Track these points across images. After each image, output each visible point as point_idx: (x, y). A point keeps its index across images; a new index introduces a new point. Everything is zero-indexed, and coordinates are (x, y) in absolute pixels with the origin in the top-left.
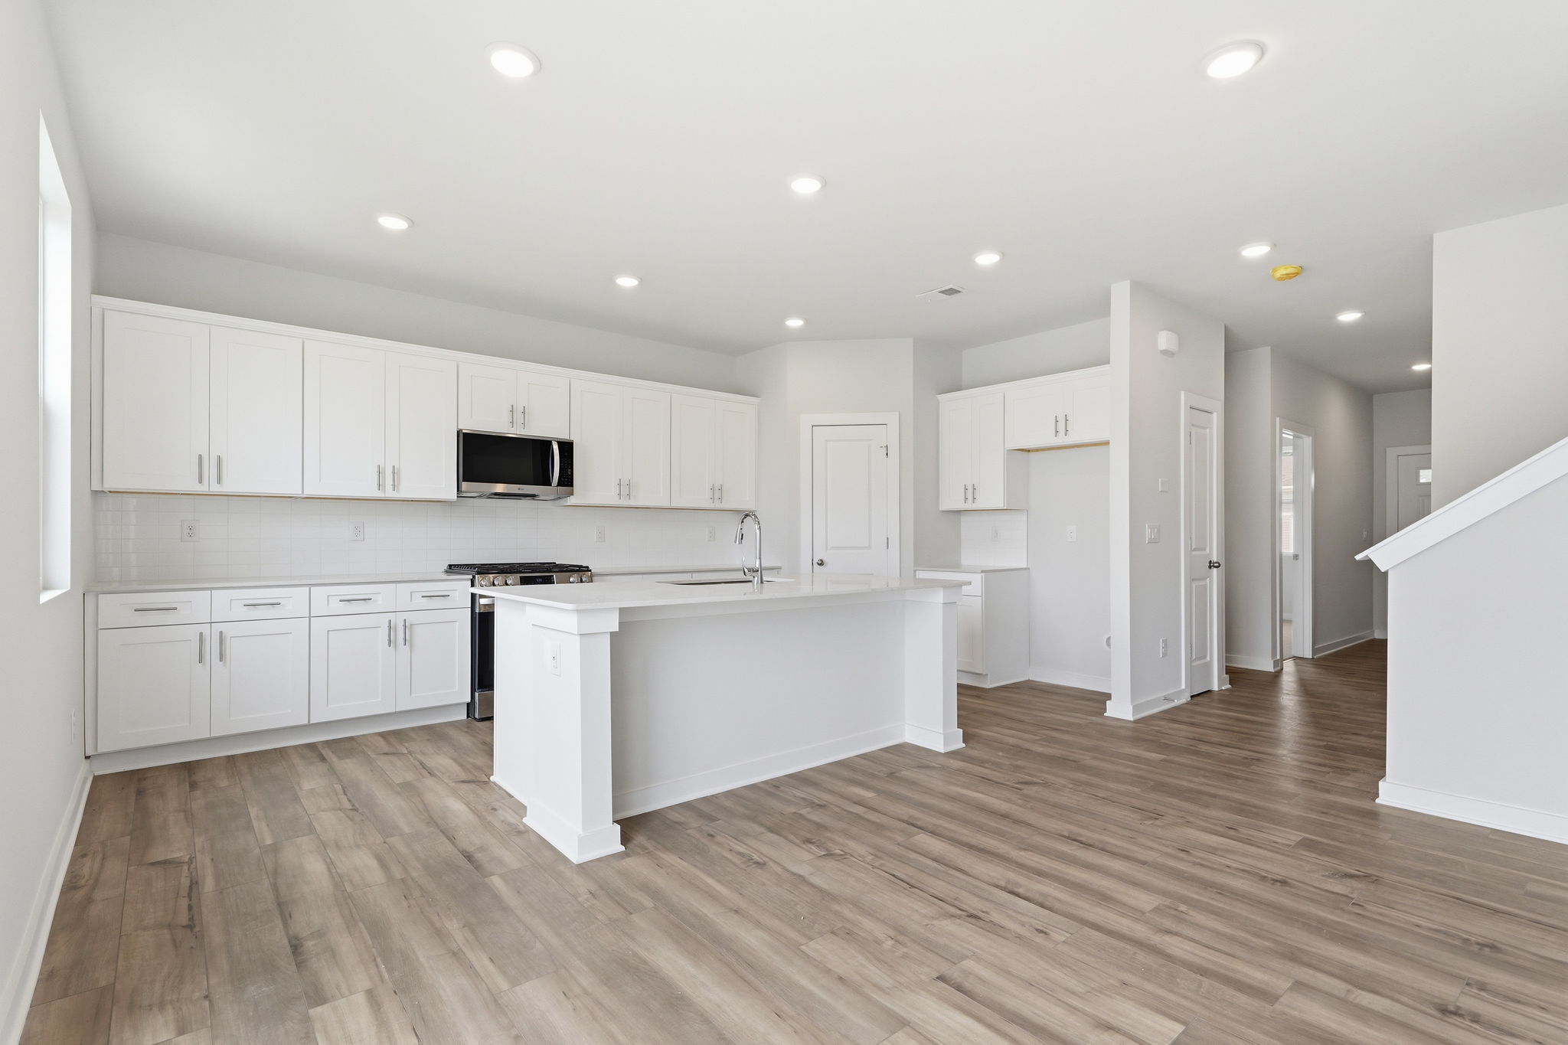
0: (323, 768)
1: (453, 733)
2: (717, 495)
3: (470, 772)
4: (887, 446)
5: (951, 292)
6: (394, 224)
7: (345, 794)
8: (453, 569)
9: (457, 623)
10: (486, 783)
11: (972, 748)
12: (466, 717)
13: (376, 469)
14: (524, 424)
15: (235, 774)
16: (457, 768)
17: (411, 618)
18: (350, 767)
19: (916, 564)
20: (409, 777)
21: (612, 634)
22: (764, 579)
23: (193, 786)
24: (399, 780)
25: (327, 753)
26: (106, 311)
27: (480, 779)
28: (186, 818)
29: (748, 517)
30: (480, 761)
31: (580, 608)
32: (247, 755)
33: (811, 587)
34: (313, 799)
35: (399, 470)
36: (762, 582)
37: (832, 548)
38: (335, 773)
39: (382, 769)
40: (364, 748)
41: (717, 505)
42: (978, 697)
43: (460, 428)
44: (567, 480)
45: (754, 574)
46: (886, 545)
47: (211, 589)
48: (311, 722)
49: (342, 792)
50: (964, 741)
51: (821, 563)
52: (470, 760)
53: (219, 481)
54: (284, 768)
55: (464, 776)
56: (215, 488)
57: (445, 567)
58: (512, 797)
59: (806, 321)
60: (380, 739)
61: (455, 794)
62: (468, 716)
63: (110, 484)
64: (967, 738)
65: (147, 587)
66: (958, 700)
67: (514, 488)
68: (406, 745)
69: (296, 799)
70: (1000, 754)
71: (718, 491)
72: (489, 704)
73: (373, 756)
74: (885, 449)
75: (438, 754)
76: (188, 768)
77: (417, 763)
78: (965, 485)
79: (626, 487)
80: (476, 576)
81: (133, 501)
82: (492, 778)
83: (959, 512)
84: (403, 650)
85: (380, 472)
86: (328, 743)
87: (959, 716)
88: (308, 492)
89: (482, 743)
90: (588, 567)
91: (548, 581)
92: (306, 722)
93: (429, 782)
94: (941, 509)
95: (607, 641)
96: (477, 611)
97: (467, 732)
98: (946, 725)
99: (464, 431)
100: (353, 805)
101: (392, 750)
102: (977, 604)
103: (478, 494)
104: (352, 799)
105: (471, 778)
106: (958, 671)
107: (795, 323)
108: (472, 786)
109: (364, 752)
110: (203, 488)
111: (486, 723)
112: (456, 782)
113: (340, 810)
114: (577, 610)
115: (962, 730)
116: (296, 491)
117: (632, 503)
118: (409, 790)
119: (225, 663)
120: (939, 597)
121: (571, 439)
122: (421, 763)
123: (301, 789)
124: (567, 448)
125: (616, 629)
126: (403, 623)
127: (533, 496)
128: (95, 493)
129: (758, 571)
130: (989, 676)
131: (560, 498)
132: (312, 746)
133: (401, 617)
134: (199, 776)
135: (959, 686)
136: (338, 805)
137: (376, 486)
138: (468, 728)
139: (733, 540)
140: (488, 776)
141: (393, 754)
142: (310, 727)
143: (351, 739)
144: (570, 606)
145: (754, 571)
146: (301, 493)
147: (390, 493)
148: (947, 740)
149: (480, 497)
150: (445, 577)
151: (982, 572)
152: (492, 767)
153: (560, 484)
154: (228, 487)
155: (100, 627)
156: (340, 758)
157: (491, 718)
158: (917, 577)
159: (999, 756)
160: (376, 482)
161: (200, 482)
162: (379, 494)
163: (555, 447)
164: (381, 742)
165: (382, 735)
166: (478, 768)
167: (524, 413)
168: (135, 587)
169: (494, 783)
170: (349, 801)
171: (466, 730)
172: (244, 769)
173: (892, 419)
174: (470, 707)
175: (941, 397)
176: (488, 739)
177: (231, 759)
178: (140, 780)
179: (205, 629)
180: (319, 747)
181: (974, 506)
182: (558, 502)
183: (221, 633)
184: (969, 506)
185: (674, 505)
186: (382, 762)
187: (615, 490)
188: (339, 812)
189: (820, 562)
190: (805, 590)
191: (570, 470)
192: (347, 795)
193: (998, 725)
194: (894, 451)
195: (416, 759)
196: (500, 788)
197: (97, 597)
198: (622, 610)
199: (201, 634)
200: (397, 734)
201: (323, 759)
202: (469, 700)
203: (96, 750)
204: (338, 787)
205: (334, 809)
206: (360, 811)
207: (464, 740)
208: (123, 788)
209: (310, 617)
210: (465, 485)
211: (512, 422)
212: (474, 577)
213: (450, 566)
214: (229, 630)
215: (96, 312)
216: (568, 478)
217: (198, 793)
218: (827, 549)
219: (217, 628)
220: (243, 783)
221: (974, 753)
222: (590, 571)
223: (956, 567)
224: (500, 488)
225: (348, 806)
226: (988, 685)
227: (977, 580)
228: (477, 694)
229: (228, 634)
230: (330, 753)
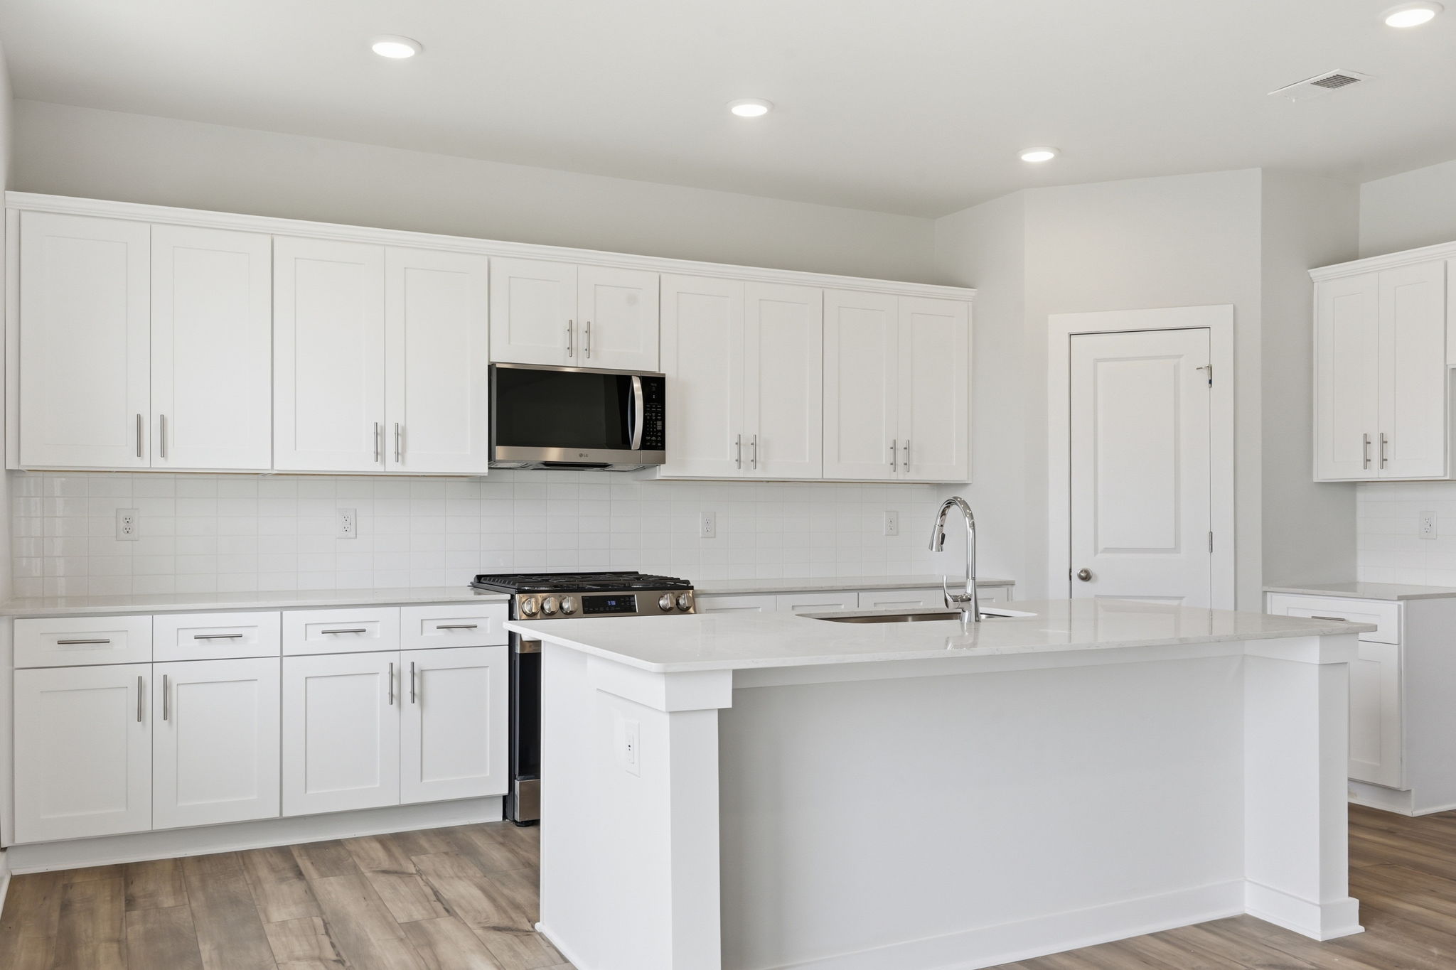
0: (298, 887)
1: (481, 842)
2: (901, 459)
3: (505, 912)
4: (1210, 368)
5: (1338, 81)
6: (394, 51)
7: (327, 933)
8: (482, 581)
9: (488, 669)
10: (528, 933)
11: (1378, 935)
12: (500, 818)
13: (373, 430)
14: (588, 350)
15: (184, 888)
16: (484, 904)
17: (422, 660)
18: (335, 890)
19: (1264, 584)
20: (418, 914)
21: (722, 712)
22: (981, 610)
23: (130, 902)
24: (402, 918)
25: (304, 864)
26: (24, 215)
27: (520, 927)
28: (120, 953)
29: (954, 507)
30: (522, 896)
31: (671, 670)
32: (199, 859)
33: (1067, 632)
34: (284, 939)
35: (404, 429)
36: (977, 619)
37: (1107, 550)
38: (316, 900)
39: (380, 898)
40: (357, 860)
41: (901, 475)
42: (1390, 833)
43: (493, 360)
44: (655, 439)
45: (964, 605)
46: (1208, 546)
47: (153, 613)
48: (285, 814)
49: (323, 931)
50: (1362, 921)
51: (1086, 577)
52: (506, 891)
53: (163, 454)
54: (247, 884)
55: (496, 919)
56: (159, 464)
57: (472, 579)
58: (566, 961)
59: (1059, 150)
60: (377, 846)
61: (482, 945)
62: (505, 817)
63: (28, 461)
64: (1366, 915)
65: (73, 610)
66: (1350, 836)
67: (573, 455)
68: (413, 858)
69: (262, 937)
70: (1435, 951)
71: (902, 452)
72: (533, 798)
73: (368, 874)
74: (1206, 372)
75: (460, 878)
76: (124, 874)
77: (428, 890)
78: (1365, 435)
79: (750, 448)
80: (517, 596)
81: (58, 481)
82: (537, 926)
83: (1353, 485)
84: (411, 709)
85: (379, 434)
86: (306, 848)
87: (1351, 869)
88: (281, 466)
89: (523, 864)
90: (687, 582)
91: (625, 607)
92: (277, 815)
93: (446, 924)
94: (1315, 480)
95: (711, 725)
96: (518, 651)
97: (501, 844)
98: (1326, 887)
99: (498, 366)
100: (338, 955)
101: (395, 867)
102: (1391, 657)
103: (520, 465)
104: (337, 944)
105: (506, 922)
106: (1350, 780)
107: (1037, 157)
108: (508, 937)
109: (355, 867)
110: (142, 464)
111: (530, 830)
112: (484, 928)
113: (320, 959)
114: (665, 673)
115: (1357, 901)
116: (263, 465)
117: (758, 474)
118: (415, 934)
119: (171, 722)
120: (1311, 652)
121: (662, 372)
122: (436, 893)
123: (269, 922)
124: (655, 386)
125: (728, 704)
126: (409, 669)
127: (603, 466)
128: (10, 473)
129: (970, 600)
130: (1413, 792)
131: (644, 468)
132: (284, 852)
133: (407, 658)
134: (137, 889)
135: (1353, 809)
136: (317, 953)
137: (373, 456)
138: (504, 836)
139: (928, 543)
140: (534, 919)
141: (395, 872)
142: (282, 822)
143: (338, 843)
144: (654, 667)
145: (963, 600)
146: (269, 467)
147: (392, 466)
148: (1327, 914)
149: (523, 467)
150: (471, 595)
151: (1400, 598)
152: (537, 907)
153: (645, 445)
154: (175, 461)
155: (16, 666)
156: (322, 875)
157: (535, 823)
158: (1269, 612)
159: (1433, 955)
160: (373, 449)
161: (139, 454)
162: (378, 468)
163: (637, 385)
164: (378, 852)
165: (381, 839)
166: (517, 907)
167: (588, 332)
168: (61, 609)
169: (540, 934)
170: (333, 945)
171: (501, 840)
172: (195, 881)
173: (1221, 317)
174: (507, 801)
175: (1315, 273)
176: (532, 857)
177: (178, 863)
178: (65, 887)
179: (145, 671)
180: (295, 854)
181: (1384, 475)
182: (644, 474)
183: (165, 677)
184: (1373, 473)
185: (828, 475)
186: (381, 885)
187: (730, 453)
188: (318, 963)
189: (1083, 575)
190: (1056, 637)
191: (659, 423)
192: (330, 937)
193: (1432, 892)
194: (1224, 376)
195: (427, 883)
196: (550, 945)
197: (13, 622)
198: (736, 673)
199: (140, 678)
200: (401, 839)
201: (300, 874)
202: (506, 792)
203: (13, 840)
204: (318, 922)
205: (313, 958)
206: (348, 964)
207: (497, 855)
208: (45, 898)
209: (281, 657)
210: (500, 451)
211: (571, 349)
212: (513, 597)
213: (479, 578)
214: (177, 674)
215: (11, 214)
216: (657, 437)
217: (136, 914)
218: (1096, 552)
219: (160, 670)
220: (194, 904)
221: (1382, 946)
222: (692, 588)
223: (1347, 586)
224: (554, 454)
225: (330, 954)
226: (1411, 810)
227: (1387, 617)
228: (517, 783)
229: (174, 680)
230: (308, 864)
